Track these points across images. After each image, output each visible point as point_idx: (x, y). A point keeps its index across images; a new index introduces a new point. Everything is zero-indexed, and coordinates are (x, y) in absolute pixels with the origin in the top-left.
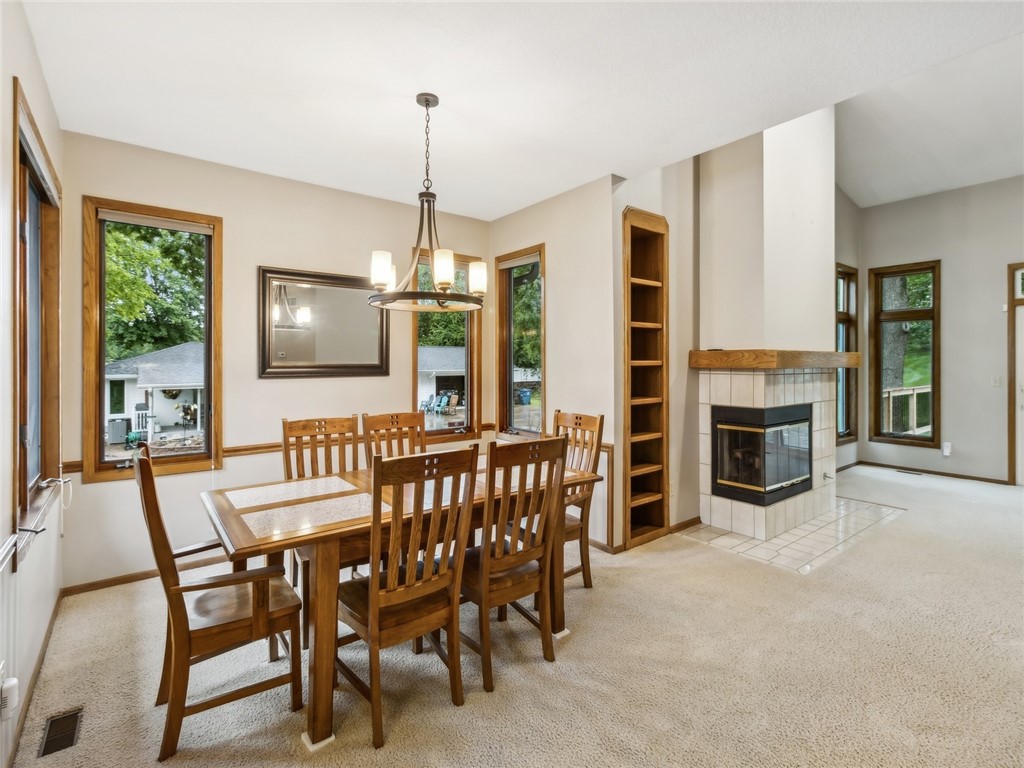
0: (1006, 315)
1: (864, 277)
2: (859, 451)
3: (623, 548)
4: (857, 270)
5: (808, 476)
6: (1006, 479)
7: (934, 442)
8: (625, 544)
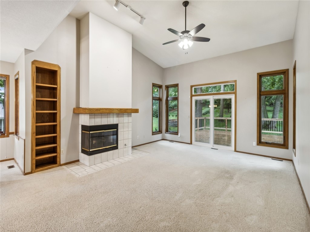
0: (190, 99)
1: (164, 87)
2: (163, 136)
3: (31, 173)
4: (162, 86)
5: (116, 145)
6: (190, 143)
7: (176, 133)
8: (32, 171)
